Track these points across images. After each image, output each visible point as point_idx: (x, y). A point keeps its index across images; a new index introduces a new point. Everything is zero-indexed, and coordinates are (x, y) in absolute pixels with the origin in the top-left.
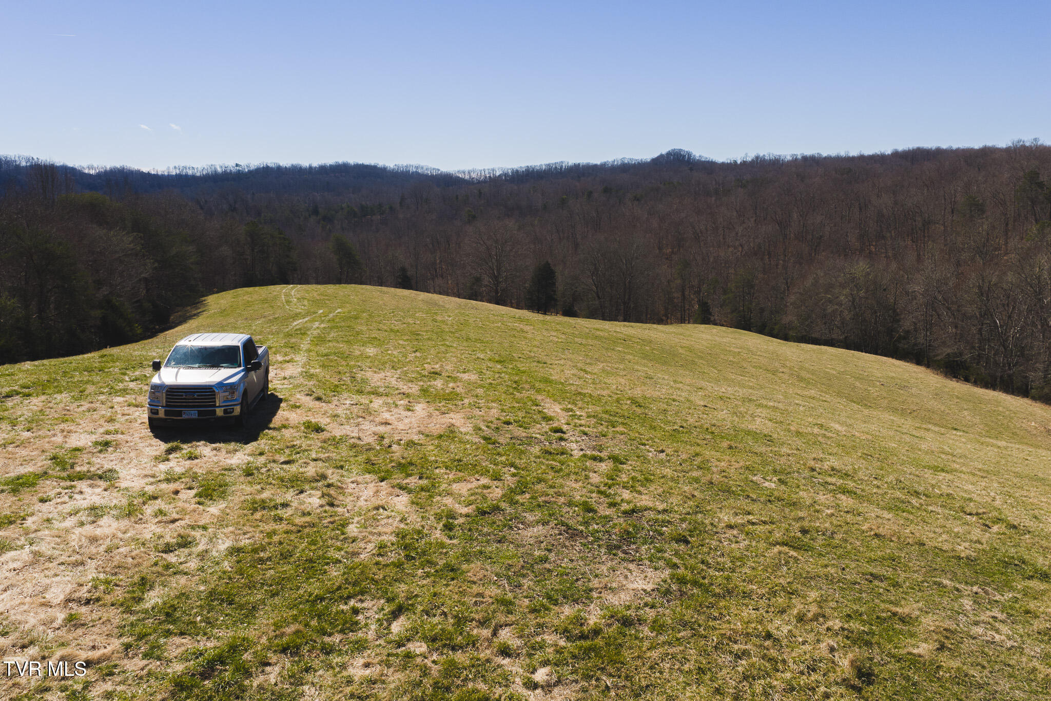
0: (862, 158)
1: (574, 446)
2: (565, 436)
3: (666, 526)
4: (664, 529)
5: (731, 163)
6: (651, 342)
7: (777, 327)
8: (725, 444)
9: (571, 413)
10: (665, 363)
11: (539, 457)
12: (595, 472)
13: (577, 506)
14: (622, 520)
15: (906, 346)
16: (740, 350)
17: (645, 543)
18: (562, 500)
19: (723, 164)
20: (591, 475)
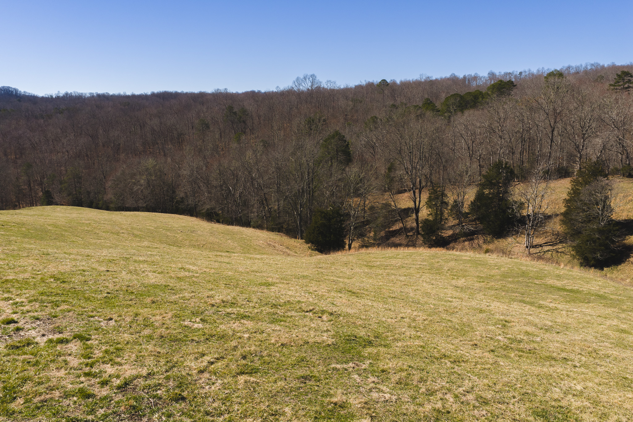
0: (134, 96)
1: (33, 333)
2: (20, 325)
3: (159, 389)
4: (159, 392)
5: (48, 98)
6: (24, 224)
7: (101, 202)
8: (148, 300)
9: (11, 302)
10: (42, 239)
11: (9, 355)
12: (70, 355)
13: (73, 396)
14: (120, 395)
15: (183, 207)
16: (89, 222)
17: (153, 412)
18: (57, 394)
19: (43, 98)
20: (68, 358)
